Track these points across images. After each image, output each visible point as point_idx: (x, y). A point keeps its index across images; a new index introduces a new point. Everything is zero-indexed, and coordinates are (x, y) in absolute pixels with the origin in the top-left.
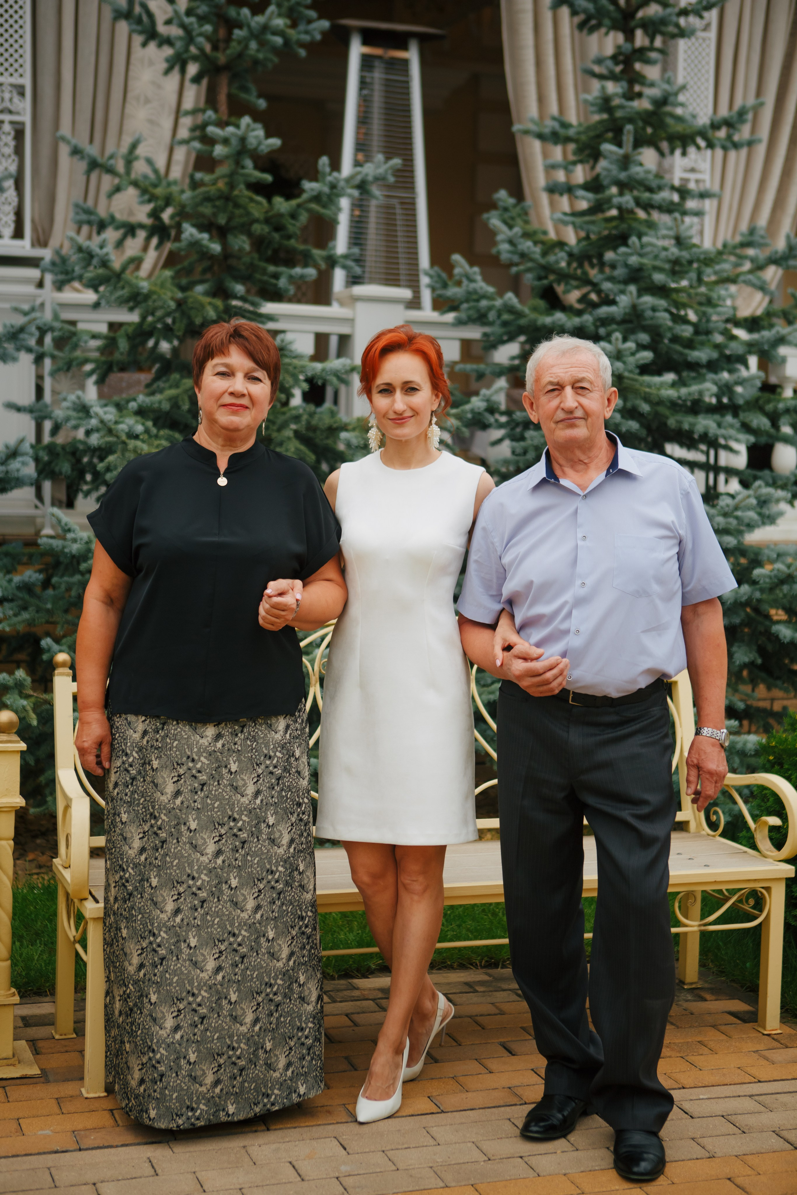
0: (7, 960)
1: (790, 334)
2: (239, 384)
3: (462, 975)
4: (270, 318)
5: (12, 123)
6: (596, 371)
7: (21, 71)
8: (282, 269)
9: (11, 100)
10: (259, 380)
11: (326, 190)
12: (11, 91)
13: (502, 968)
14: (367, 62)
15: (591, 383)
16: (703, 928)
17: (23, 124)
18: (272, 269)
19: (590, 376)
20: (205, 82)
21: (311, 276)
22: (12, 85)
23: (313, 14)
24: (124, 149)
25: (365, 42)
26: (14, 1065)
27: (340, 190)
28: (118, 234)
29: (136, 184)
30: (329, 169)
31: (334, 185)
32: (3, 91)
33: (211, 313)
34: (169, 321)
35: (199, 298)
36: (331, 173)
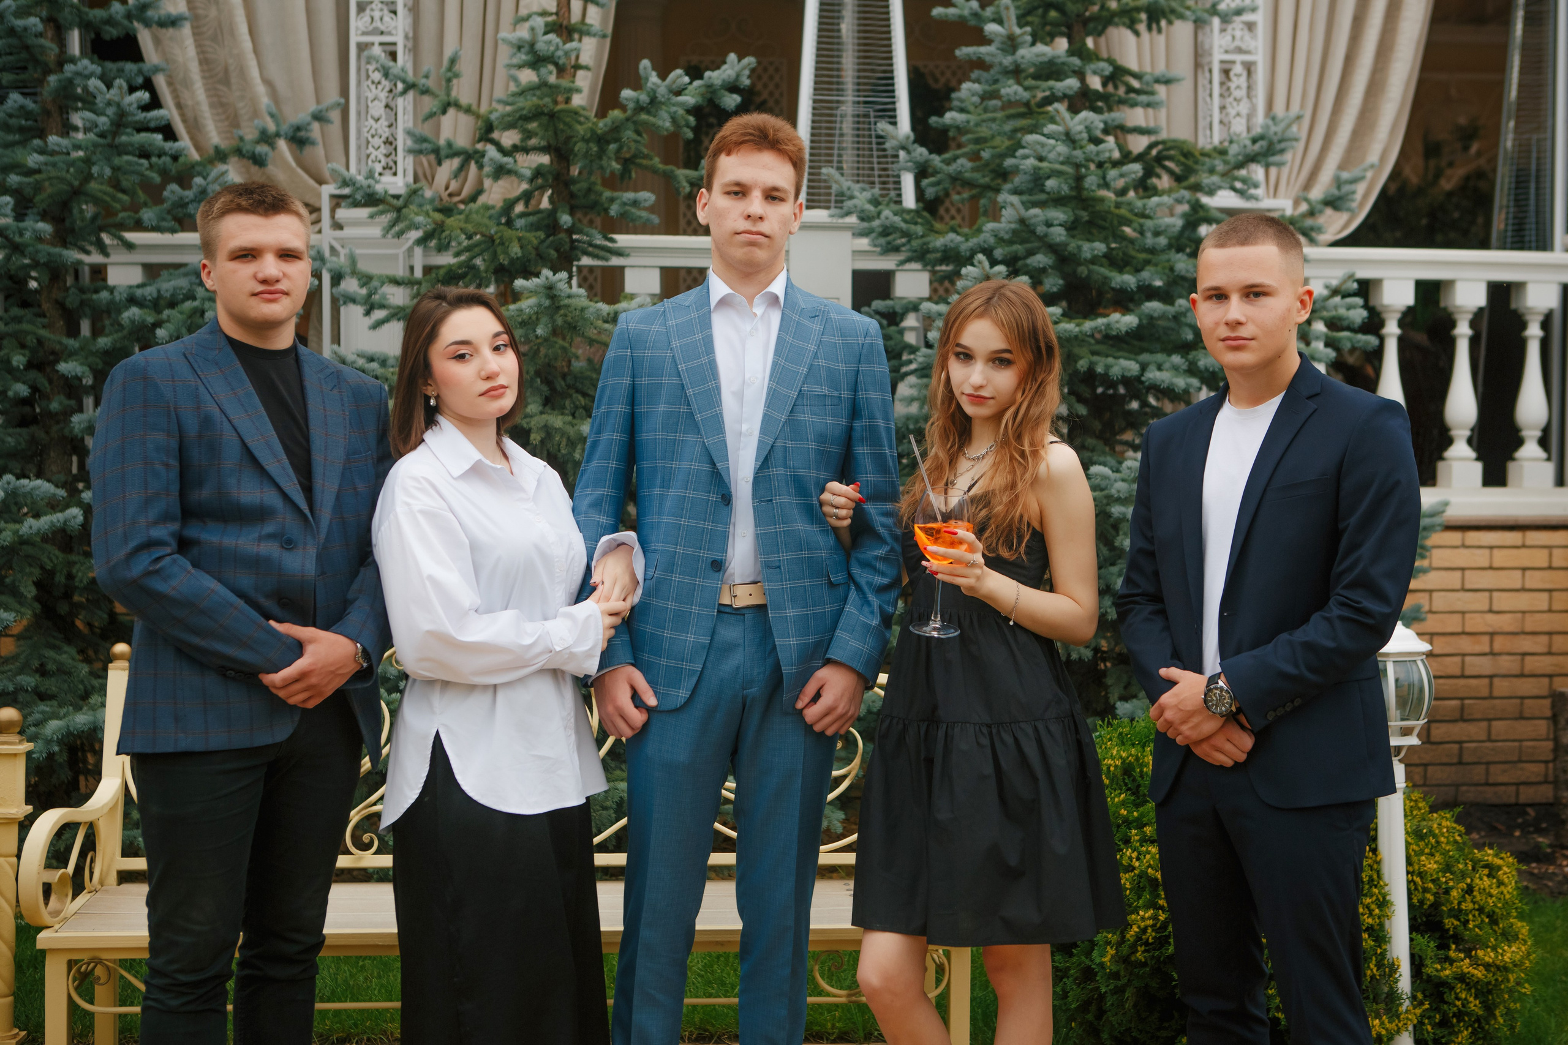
0: (9, 996)
4: (619, 253)
5: (381, 44)
8: (616, 194)
9: (381, 19)
11: (644, 98)
12: (381, 10)
16: (851, 998)
17: (395, 44)
18: (607, 194)
21: (645, 200)
22: (383, 3)
27: (660, 98)
28: (456, 162)
29: (457, 105)
30: (654, 74)
31: (654, 92)
32: (372, 10)
33: (515, 250)
34: (478, 261)
35: (508, 233)
36: (654, 78)
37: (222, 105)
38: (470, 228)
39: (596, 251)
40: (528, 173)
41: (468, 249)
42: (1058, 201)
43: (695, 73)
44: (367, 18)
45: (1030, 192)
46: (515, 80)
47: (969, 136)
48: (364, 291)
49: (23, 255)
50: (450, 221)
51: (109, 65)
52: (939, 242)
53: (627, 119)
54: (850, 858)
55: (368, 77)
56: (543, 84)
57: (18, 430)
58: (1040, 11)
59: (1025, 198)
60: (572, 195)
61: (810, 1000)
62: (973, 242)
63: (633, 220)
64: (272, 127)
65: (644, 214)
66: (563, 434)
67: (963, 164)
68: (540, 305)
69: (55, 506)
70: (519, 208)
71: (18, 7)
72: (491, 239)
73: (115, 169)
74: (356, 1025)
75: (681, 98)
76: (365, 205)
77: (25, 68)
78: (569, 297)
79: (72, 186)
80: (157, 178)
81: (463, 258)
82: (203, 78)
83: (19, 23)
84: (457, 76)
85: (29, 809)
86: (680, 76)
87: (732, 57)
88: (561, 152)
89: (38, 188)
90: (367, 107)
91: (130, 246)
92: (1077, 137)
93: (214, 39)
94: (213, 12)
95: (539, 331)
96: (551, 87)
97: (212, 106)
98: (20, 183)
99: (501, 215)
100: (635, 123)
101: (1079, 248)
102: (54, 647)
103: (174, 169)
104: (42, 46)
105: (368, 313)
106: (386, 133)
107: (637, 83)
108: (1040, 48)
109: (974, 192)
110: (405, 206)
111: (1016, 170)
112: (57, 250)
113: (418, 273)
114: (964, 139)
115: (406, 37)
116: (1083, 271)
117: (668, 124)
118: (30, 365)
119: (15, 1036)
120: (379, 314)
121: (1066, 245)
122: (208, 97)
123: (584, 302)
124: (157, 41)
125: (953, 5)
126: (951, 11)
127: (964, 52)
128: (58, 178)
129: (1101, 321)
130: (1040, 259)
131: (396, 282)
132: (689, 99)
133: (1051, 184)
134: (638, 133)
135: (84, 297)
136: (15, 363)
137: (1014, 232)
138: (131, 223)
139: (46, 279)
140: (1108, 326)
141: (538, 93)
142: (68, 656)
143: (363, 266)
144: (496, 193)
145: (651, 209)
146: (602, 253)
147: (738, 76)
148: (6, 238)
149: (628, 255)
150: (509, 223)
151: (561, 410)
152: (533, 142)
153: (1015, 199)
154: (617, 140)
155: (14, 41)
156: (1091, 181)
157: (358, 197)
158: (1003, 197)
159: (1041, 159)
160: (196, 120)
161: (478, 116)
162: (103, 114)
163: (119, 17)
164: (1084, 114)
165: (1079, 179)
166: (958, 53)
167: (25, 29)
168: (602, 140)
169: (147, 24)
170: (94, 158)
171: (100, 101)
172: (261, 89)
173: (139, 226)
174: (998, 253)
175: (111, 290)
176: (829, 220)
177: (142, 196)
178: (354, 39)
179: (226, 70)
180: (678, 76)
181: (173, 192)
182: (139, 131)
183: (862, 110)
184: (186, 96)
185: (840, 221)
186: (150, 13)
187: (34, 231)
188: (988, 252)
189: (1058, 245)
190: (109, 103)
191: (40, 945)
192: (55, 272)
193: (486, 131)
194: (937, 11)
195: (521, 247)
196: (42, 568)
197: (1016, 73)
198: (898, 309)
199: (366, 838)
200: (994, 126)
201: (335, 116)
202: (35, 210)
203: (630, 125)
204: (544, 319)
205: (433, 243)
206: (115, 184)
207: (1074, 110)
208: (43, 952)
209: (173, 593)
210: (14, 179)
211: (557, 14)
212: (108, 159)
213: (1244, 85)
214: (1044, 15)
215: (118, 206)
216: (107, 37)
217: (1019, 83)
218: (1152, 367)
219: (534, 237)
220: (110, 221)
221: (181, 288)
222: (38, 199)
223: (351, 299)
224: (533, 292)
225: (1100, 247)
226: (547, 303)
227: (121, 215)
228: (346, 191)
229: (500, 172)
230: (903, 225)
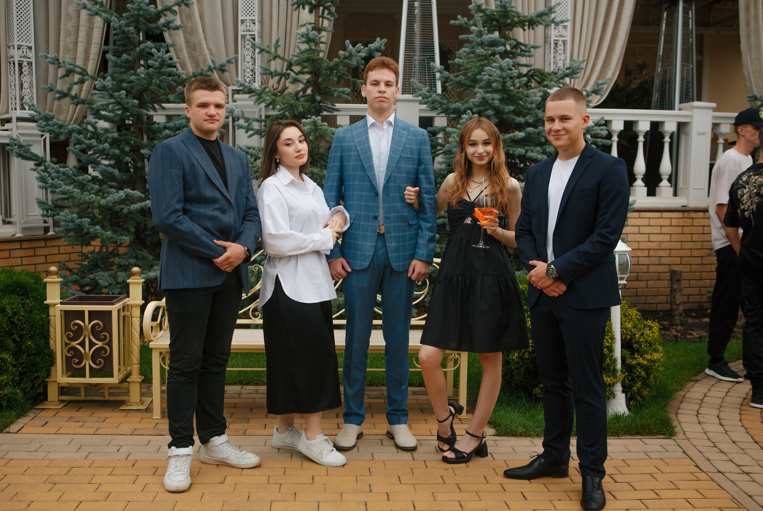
4: (337, 110)
5: (250, 35)
7: (254, 14)
8: (337, 89)
9: (250, 26)
11: (347, 54)
12: (250, 22)
17: (254, 35)
18: (333, 89)
22: (250, 20)
27: (353, 54)
28: (277, 78)
29: (279, 57)
30: (351, 45)
31: (351, 52)
32: (246, 23)
33: (301, 109)
34: (287, 113)
35: (298, 103)
36: (351, 47)
37: (193, 58)
38: (284, 101)
39: (329, 109)
40: (305, 81)
41: (283, 109)
42: (496, 91)
43: (366, 45)
44: (244, 26)
45: (486, 88)
46: (298, 47)
47: (463, 68)
48: (246, 124)
49: (128, 112)
50: (277, 99)
51: (157, 44)
52: (453, 106)
53: (341, 62)
54: (423, 323)
55: (245, 47)
56: (311, 49)
57: (127, 174)
58: (490, 22)
59: (484, 90)
60: (320, 89)
61: (410, 370)
62: (465, 106)
63: (342, 98)
64: (212, 66)
65: (346, 96)
66: (318, 175)
67: (462, 78)
68: (311, 129)
69: (141, 200)
70: (301, 94)
71: (126, 23)
72: (292, 105)
73: (160, 81)
74: (251, 378)
75: (360, 54)
76: (248, 93)
77: (126, 45)
78: (321, 125)
79: (144, 86)
80: (174, 84)
81: (281, 112)
82: (186, 48)
83: (126, 29)
84: (279, 46)
85: (144, 302)
86: (360, 46)
87: (378, 39)
88: (315, 73)
89: (132, 88)
90: (245, 58)
91: (164, 108)
92: (504, 68)
93: (190, 34)
94: (190, 24)
95: (311, 138)
96: (314, 50)
97: (189, 58)
98: (127, 86)
99: (294, 97)
100: (343, 63)
101: (504, 108)
102: (140, 250)
103: (179, 80)
104: (133, 37)
105: (247, 132)
106: (251, 67)
107: (344, 49)
108: (490, 35)
109: (465, 88)
110: (262, 93)
111: (481, 80)
112: (140, 110)
113: (263, 117)
114: (461, 68)
115: (259, 32)
116: (505, 116)
117: (355, 64)
118: (130, 151)
119: (140, 378)
120: (251, 132)
121: (499, 107)
122: (188, 55)
123: (326, 127)
124: (170, 35)
125: (458, 20)
126: (457, 22)
127: (462, 37)
128: (140, 84)
129: (512, 134)
130: (490, 112)
131: (257, 121)
132: (363, 54)
133: (494, 85)
134: (344, 67)
135: (149, 126)
136: (126, 150)
137: (481, 102)
138: (165, 100)
139: (135, 120)
140: (514, 136)
141: (309, 52)
142: (145, 253)
143: (246, 115)
144: (292, 88)
145: (348, 94)
146: (331, 110)
147: (380, 46)
148: (123, 106)
149: (340, 111)
150: (297, 99)
151: (317, 166)
152: (305, 70)
153: (481, 90)
154: (337, 69)
155: (124, 35)
156: (509, 83)
157: (246, 90)
158: (476, 90)
159: (490, 76)
160: (184, 63)
161: (287, 61)
162: (156, 61)
163: (160, 27)
164: (507, 59)
165: (504, 83)
166: (460, 37)
167: (128, 31)
168: (331, 69)
169: (169, 29)
170: (153, 77)
171: (156, 56)
172: (207, 52)
173: (168, 101)
174: (475, 110)
175: (159, 124)
176: (413, 98)
177: (168, 91)
178: (240, 33)
179: (195, 45)
180: (359, 46)
181: (180, 89)
182: (168, 67)
183: (422, 58)
184: (180, 54)
185: (417, 98)
186: (171, 25)
187: (133, 103)
188: (471, 109)
189: (496, 107)
190: (159, 57)
191: (150, 347)
192: (138, 118)
193: (290, 67)
194: (452, 22)
195: (303, 108)
196: (136, 222)
197: (482, 44)
198: (437, 131)
199: (256, 313)
200: (473, 64)
201: (234, 61)
202: (131, 96)
203: (341, 63)
204: (312, 134)
205: (271, 107)
206: (159, 86)
207: (503, 58)
208: (151, 349)
209: (184, 229)
210: (125, 85)
211: (314, 24)
212: (158, 77)
213: (563, 49)
214: (491, 24)
215: (160, 94)
216: (155, 34)
217: (482, 48)
218: (530, 151)
219: (307, 104)
220: (157, 99)
221: (182, 123)
222: (133, 92)
223: (240, 127)
224: (308, 124)
225: (512, 108)
226: (314, 128)
227: (162, 97)
228: (241, 88)
229: (295, 81)
230: (440, 100)
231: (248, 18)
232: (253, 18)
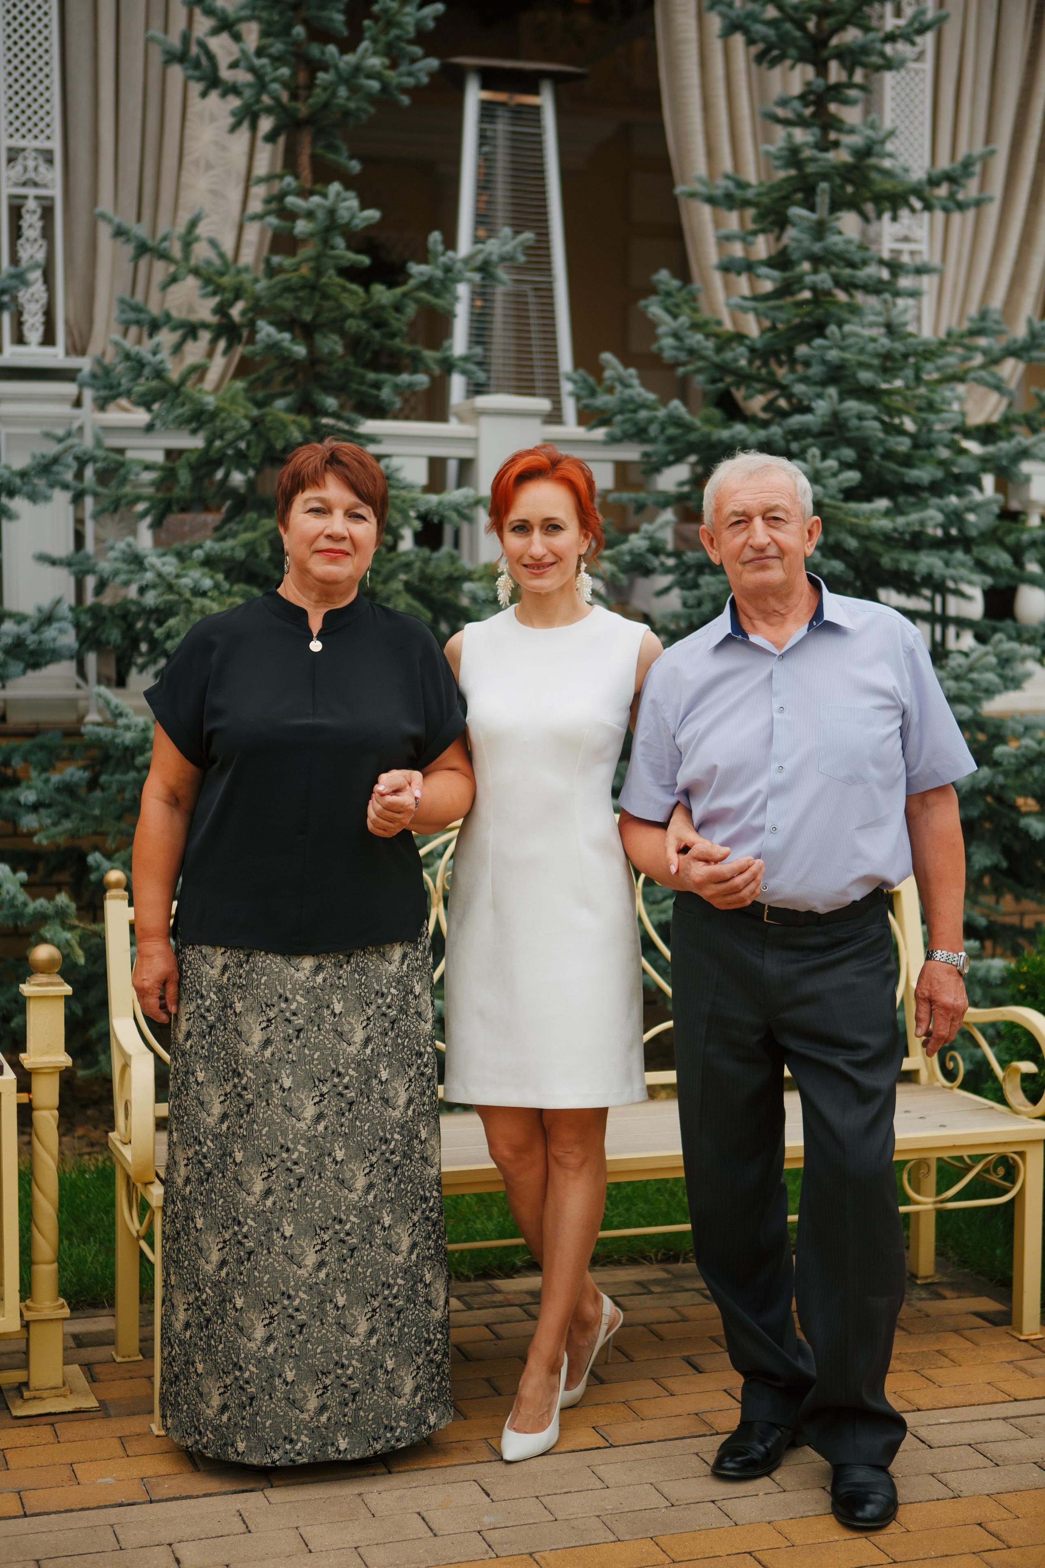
0: (53, 1262)
1: (1034, 445)
2: (338, 523)
3: (633, 1271)
5: (37, 198)
6: (793, 498)
7: (48, 132)
8: (385, 376)
9: (36, 169)
10: (364, 518)
11: (439, 274)
12: (36, 159)
13: (684, 1262)
14: (487, 111)
15: (787, 512)
16: (939, 1206)
17: (51, 199)
18: (371, 376)
19: (784, 502)
20: (282, 140)
21: (422, 384)
22: (37, 150)
23: (417, 50)
24: (181, 228)
25: (485, 86)
26: (65, 1396)
28: (175, 337)
29: (196, 272)
30: (441, 247)
31: (449, 267)
32: (25, 158)
34: (242, 446)
35: (281, 416)
36: (444, 252)
44: (19, 168)
55: (21, 234)
140: (915, 521)
147: (513, 251)
178: (5, 191)
189: (866, 438)
231: (29, 143)
232: (47, 145)
